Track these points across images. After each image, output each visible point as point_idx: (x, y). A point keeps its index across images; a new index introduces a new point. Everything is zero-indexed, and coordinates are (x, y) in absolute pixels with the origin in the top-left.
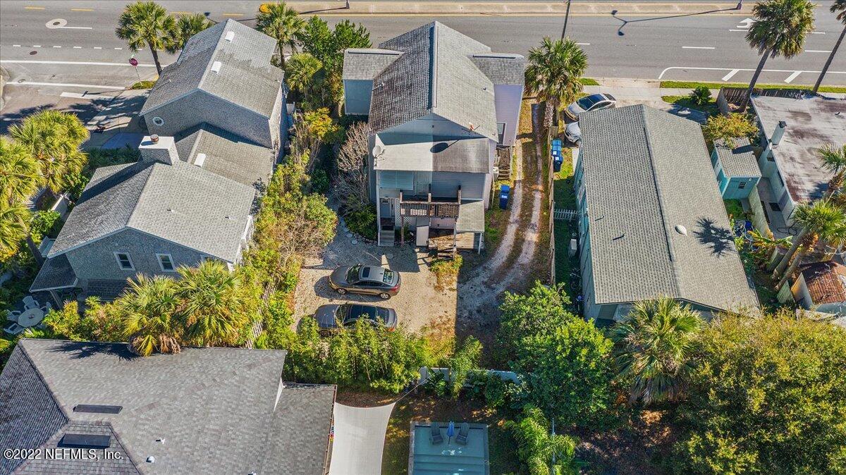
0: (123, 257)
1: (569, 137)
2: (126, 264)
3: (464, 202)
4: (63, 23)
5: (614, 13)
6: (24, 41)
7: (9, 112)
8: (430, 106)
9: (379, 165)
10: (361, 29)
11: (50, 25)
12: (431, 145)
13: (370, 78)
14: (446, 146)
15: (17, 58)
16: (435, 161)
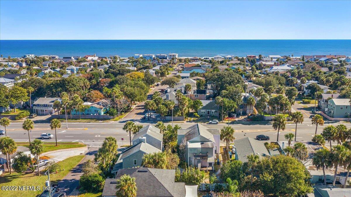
0: (135, 161)
1: (233, 152)
2: (135, 163)
3: (208, 157)
4: (99, 136)
5: (242, 132)
6: (90, 139)
7: (91, 151)
8: (199, 134)
9: (189, 147)
10: (180, 127)
11: (96, 136)
12: (200, 143)
13: (184, 134)
14: (204, 143)
15: (89, 142)
16: (201, 145)
